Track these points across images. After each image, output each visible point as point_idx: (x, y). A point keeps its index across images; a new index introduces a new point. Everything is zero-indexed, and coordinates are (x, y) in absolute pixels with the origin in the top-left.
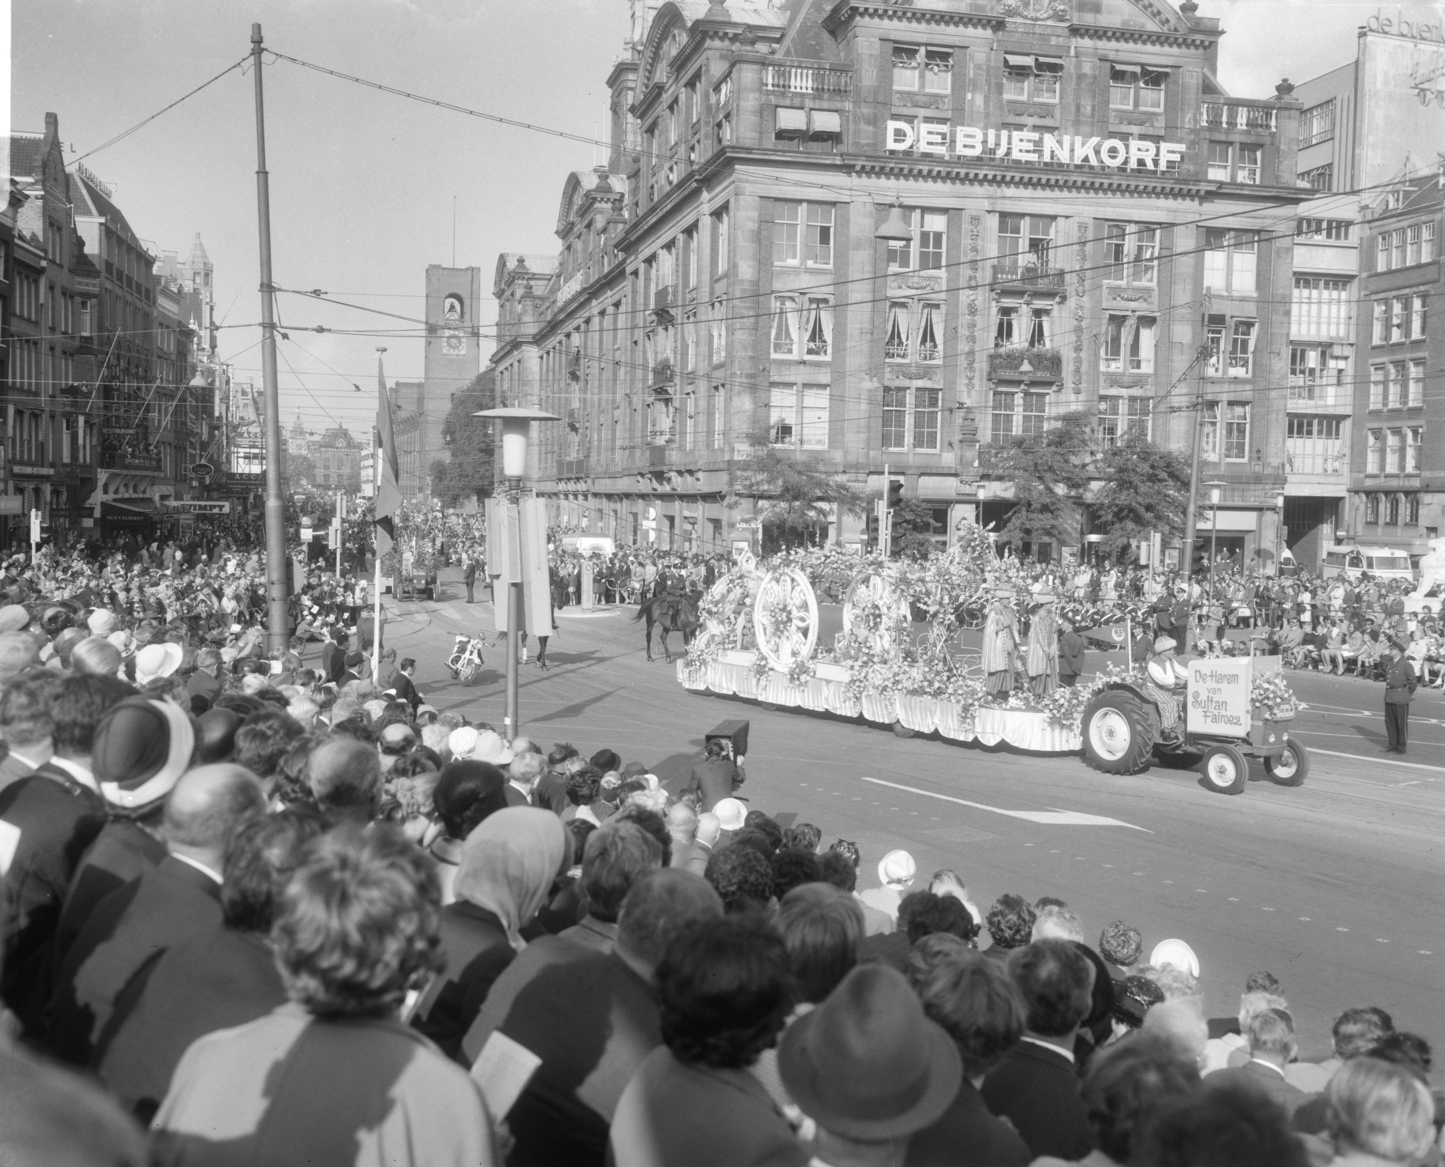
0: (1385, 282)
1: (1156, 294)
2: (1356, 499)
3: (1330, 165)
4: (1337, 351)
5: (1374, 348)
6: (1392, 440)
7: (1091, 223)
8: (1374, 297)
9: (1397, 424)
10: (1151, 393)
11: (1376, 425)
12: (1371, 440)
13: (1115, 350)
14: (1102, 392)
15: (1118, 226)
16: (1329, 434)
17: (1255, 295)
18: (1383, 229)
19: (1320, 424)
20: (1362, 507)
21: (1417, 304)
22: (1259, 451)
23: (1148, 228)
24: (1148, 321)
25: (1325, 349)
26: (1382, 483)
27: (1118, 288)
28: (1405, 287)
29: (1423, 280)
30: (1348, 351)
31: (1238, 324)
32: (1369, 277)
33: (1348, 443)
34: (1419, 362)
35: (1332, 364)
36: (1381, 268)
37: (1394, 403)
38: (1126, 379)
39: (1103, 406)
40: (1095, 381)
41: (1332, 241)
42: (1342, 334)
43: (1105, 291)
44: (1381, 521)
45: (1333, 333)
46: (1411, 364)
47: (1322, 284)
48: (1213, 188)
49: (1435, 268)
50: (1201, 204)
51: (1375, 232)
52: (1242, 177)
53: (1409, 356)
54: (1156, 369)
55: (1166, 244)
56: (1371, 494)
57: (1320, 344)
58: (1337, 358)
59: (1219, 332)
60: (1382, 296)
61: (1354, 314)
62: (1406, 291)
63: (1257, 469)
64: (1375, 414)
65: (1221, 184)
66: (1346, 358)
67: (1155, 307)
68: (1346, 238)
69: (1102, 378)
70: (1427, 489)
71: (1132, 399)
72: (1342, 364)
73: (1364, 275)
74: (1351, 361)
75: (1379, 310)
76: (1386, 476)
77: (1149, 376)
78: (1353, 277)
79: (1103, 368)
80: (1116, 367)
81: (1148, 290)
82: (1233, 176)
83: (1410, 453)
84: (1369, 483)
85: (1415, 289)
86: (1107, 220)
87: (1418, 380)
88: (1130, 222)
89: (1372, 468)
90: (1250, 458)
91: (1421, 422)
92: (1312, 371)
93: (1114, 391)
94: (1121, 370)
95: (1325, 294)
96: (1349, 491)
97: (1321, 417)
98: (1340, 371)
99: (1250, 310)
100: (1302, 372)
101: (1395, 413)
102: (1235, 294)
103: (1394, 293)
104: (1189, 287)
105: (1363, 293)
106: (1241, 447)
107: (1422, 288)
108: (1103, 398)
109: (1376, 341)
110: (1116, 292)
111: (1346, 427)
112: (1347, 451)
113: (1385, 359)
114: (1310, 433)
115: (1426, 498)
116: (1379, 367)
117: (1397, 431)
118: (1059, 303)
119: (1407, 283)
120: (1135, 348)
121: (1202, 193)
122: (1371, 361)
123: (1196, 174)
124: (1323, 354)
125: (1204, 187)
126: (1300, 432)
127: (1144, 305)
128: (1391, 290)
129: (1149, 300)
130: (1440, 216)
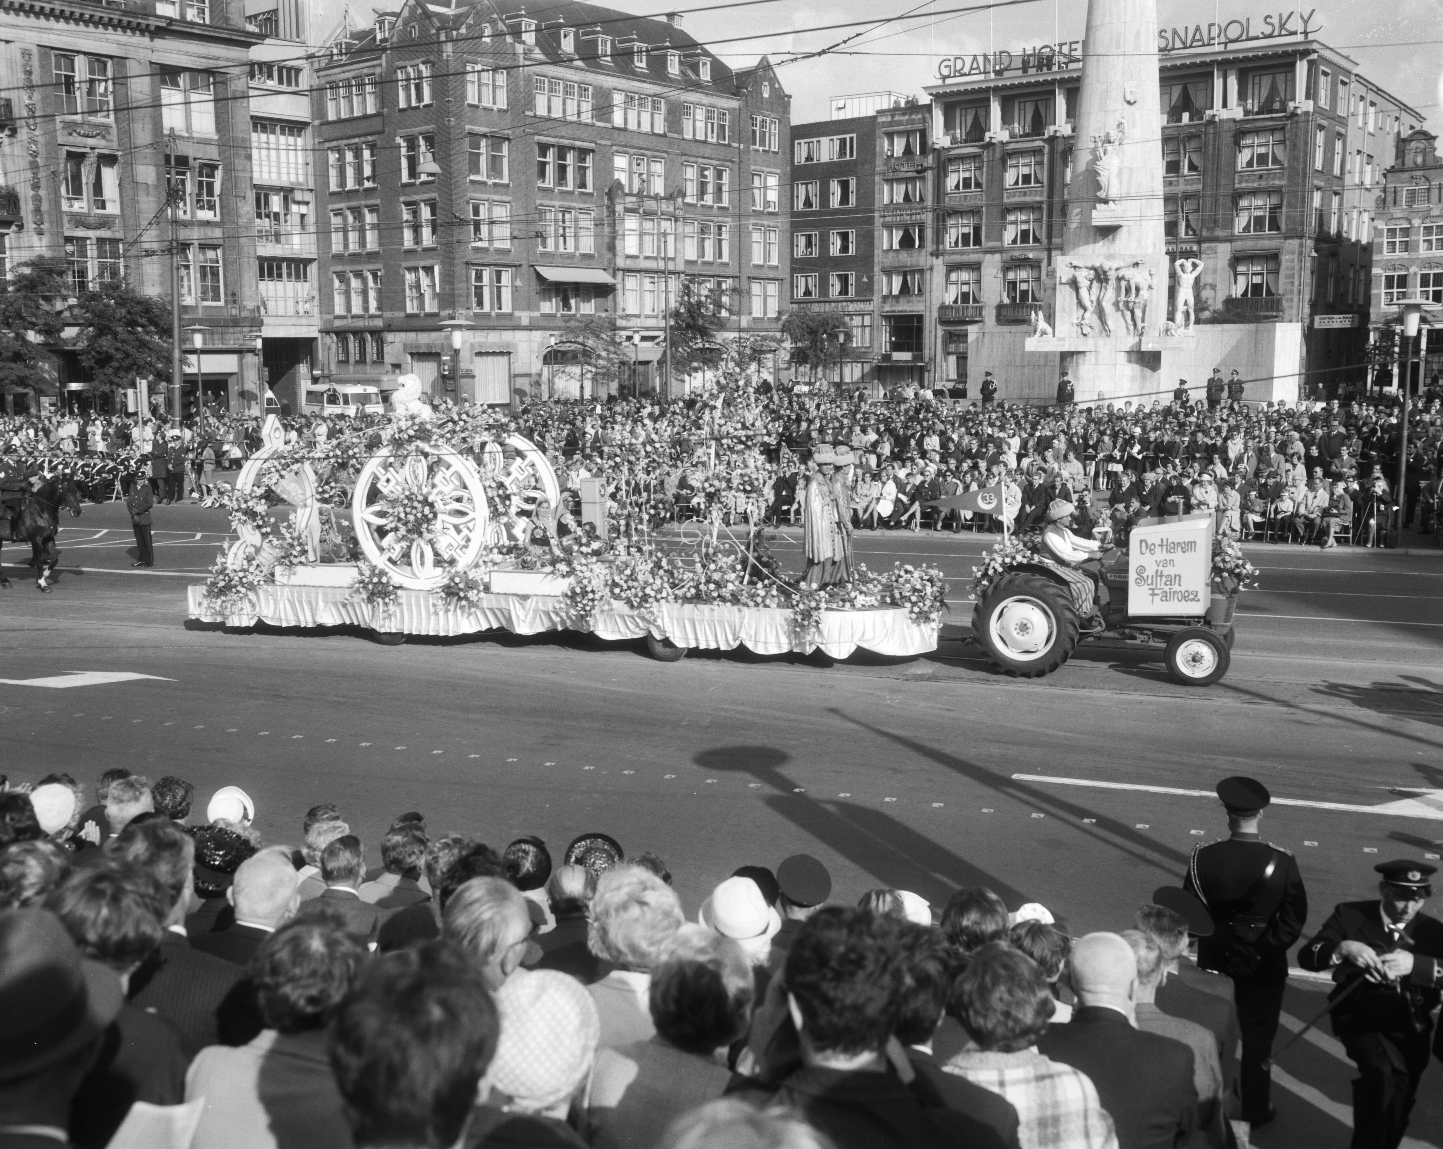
0: (337, 131)
1: (114, 131)
2: (328, 339)
3: (275, 11)
4: (298, 196)
5: (333, 194)
6: (355, 283)
7: (35, 50)
8: (327, 145)
9: (359, 267)
10: (119, 235)
11: (339, 268)
12: (337, 283)
13: (77, 191)
14: (68, 233)
15: (67, 55)
16: (298, 278)
17: (216, 137)
18: (330, 79)
19: (289, 267)
20: (334, 346)
21: (367, 154)
22: (234, 295)
23: (98, 60)
24: (110, 160)
25: (287, 193)
26: (348, 323)
27: (73, 123)
28: (354, 137)
29: (369, 130)
30: (308, 197)
31: (202, 166)
32: (321, 124)
33: (316, 284)
34: (372, 209)
35: (294, 208)
36: (331, 116)
37: (353, 247)
38: (91, 220)
39: (69, 248)
40: (59, 223)
41: (284, 88)
42: (301, 179)
43: (59, 126)
44: (352, 360)
45: (293, 178)
46: (366, 211)
47: (278, 129)
48: (163, 24)
49: (379, 120)
50: (152, 39)
51: (323, 81)
52: (191, 15)
53: (363, 203)
54: (122, 209)
55: (120, 79)
56: (341, 334)
57: (281, 189)
58: (299, 203)
59: (184, 174)
60: (334, 144)
61: (310, 160)
62: (356, 140)
63: (234, 312)
64: (338, 258)
65: (171, 21)
66: (307, 203)
67: (115, 145)
68: (297, 85)
69: (66, 219)
70: (389, 328)
71: (101, 241)
72: (303, 209)
73: (317, 123)
74: (312, 206)
75: (333, 157)
76: (353, 317)
77: (115, 217)
78: (306, 124)
79: (65, 207)
80: (80, 206)
81: (106, 127)
82: (183, 15)
83: (372, 294)
84: (338, 323)
85: (363, 139)
86: (52, 48)
87: (374, 227)
88: (79, 52)
89: (339, 309)
90: (226, 301)
91: (380, 266)
92: (277, 215)
93: (80, 233)
94: (85, 210)
95: (282, 139)
96: (320, 332)
97: (290, 261)
98: (303, 216)
99: (212, 153)
100: (268, 216)
101: (355, 257)
102: (195, 135)
103: (345, 142)
104: (149, 126)
105: (317, 140)
106: (216, 290)
107: (370, 138)
108: (69, 240)
109: (333, 187)
110: (71, 127)
111: (313, 270)
112: (316, 294)
113: (342, 205)
114: (280, 276)
115: (390, 337)
116: (338, 213)
117: (359, 275)
118: (9, 136)
119: (356, 133)
120: (98, 187)
121: (152, 28)
122: (330, 207)
123: (144, 7)
124: (286, 199)
125: (153, 22)
126: (270, 275)
127: (103, 143)
128: (342, 139)
129: (108, 137)
130: (378, 70)
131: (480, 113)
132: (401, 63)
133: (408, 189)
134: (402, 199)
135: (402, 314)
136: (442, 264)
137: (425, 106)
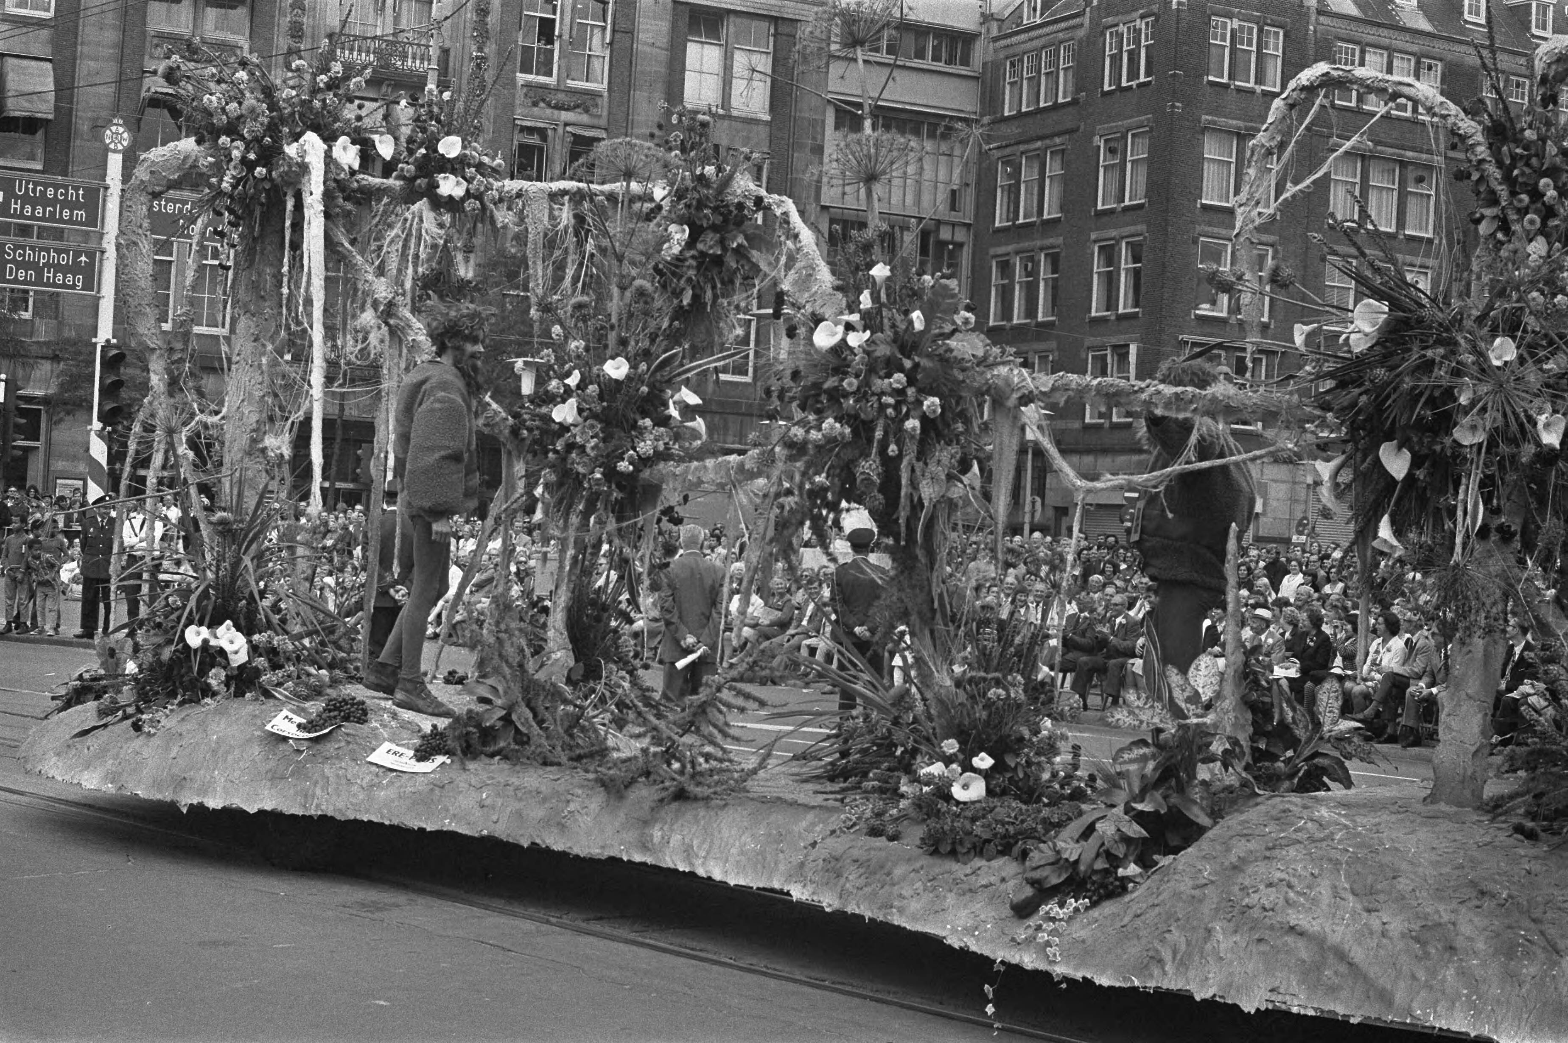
0: (1012, 130)
1: (604, 101)
4: (945, 234)
5: (998, 231)
8: (998, 154)
9: (1022, 349)
17: (767, 118)
18: (1011, 51)
21: (1051, 164)
24: (590, 144)
25: (928, 230)
27: (544, 87)
28: (1037, 139)
29: (1058, 128)
30: (963, 236)
32: (993, 122)
34: (1052, 253)
36: (1008, 110)
37: (1019, 316)
41: (940, 66)
43: (520, 93)
45: (940, 206)
46: (1043, 257)
49: (1074, 110)
51: (1002, 54)
53: (1038, 243)
55: (623, 25)
57: (920, 222)
60: (1007, 151)
61: (972, 179)
62: (1038, 144)
64: (996, 333)
67: (603, 123)
68: (963, 62)
73: (986, 120)
74: (967, 250)
75: (1003, 173)
78: (971, 123)
81: (594, 95)
85: (1049, 142)
87: (1049, 283)
91: (1053, 344)
101: (1019, 332)
102: (735, 113)
103: (1022, 148)
104: (660, 96)
105: (985, 148)
107: (1058, 140)
109: (1000, 220)
110: (539, 94)
113: (1009, 248)
116: (1003, 260)
119: (1040, 133)
122: (993, 251)
127: (585, 118)
128: (1018, 143)
129: (594, 111)
130: (1081, 33)
131: (1232, 96)
132: (1110, 20)
133: (1105, 219)
134: (1093, 236)
135: (1077, 425)
136: (1140, 340)
137: (1140, 86)
